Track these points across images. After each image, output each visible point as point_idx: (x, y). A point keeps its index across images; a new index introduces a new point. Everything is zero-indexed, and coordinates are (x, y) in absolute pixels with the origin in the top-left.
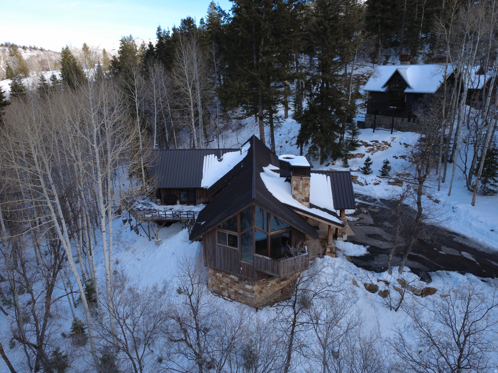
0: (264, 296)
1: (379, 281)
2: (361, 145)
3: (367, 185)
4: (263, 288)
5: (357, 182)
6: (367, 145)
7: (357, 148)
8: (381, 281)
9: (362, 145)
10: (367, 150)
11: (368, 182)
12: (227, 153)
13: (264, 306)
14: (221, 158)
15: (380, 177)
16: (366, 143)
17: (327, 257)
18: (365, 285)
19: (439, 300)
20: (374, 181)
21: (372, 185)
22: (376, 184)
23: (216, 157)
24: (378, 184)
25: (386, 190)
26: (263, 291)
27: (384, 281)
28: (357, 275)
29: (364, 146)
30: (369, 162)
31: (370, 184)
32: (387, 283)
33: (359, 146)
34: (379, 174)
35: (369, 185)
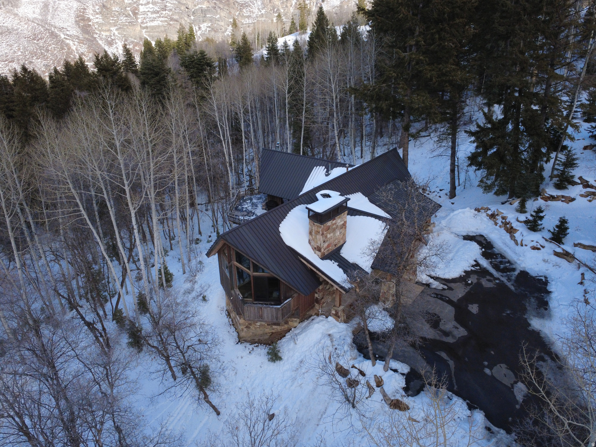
0: (253, 333)
1: (353, 367)
2: (576, 184)
3: (522, 245)
4: (250, 324)
5: (513, 238)
6: (586, 185)
7: (570, 187)
8: (356, 368)
9: (579, 184)
10: (583, 193)
11: (524, 243)
12: (338, 168)
13: (246, 341)
14: (329, 172)
15: (546, 240)
16: (587, 182)
17: (330, 318)
18: (337, 364)
19: (404, 421)
20: (534, 244)
21: (528, 248)
22: (534, 248)
23: (326, 170)
24: (538, 249)
25: (544, 261)
26: (251, 327)
27: (359, 370)
28: (337, 351)
29: (581, 186)
30: (541, 214)
31: (526, 245)
32: (362, 373)
33: (574, 184)
34: (549, 236)
35: (524, 247)
